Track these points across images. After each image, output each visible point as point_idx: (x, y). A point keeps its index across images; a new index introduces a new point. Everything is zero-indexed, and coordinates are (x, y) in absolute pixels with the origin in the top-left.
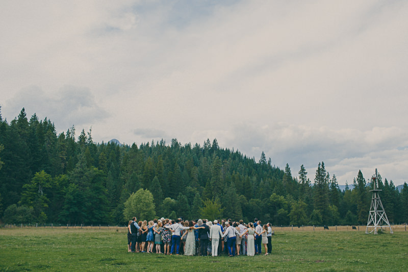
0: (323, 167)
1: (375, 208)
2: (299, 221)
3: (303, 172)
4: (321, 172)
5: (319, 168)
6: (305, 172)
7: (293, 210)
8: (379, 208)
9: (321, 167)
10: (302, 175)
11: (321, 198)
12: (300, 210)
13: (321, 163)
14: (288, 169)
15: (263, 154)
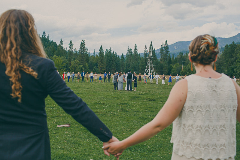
0: (84, 42)
1: (149, 66)
2: (75, 71)
3: (71, 44)
4: (83, 45)
5: (82, 43)
6: (72, 44)
7: (73, 65)
8: (151, 67)
9: (83, 42)
10: (71, 46)
11: (82, 59)
12: (76, 65)
13: (83, 40)
14: (61, 42)
15: (44, 32)
